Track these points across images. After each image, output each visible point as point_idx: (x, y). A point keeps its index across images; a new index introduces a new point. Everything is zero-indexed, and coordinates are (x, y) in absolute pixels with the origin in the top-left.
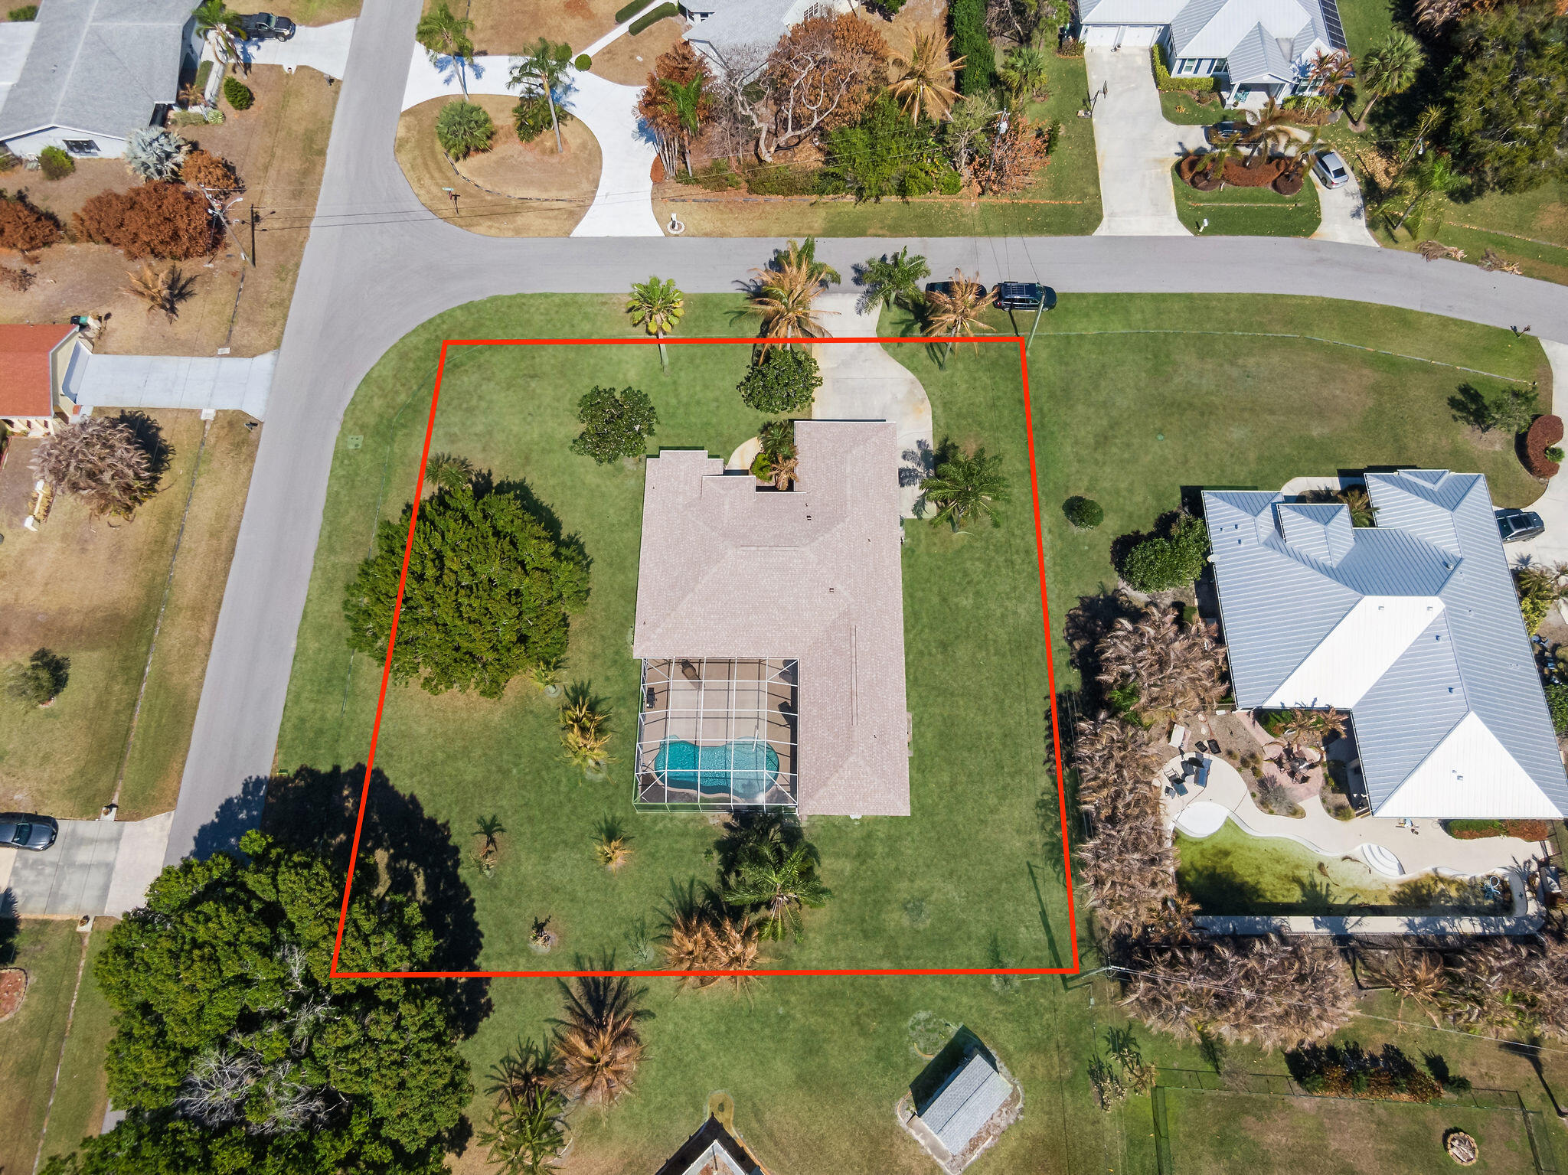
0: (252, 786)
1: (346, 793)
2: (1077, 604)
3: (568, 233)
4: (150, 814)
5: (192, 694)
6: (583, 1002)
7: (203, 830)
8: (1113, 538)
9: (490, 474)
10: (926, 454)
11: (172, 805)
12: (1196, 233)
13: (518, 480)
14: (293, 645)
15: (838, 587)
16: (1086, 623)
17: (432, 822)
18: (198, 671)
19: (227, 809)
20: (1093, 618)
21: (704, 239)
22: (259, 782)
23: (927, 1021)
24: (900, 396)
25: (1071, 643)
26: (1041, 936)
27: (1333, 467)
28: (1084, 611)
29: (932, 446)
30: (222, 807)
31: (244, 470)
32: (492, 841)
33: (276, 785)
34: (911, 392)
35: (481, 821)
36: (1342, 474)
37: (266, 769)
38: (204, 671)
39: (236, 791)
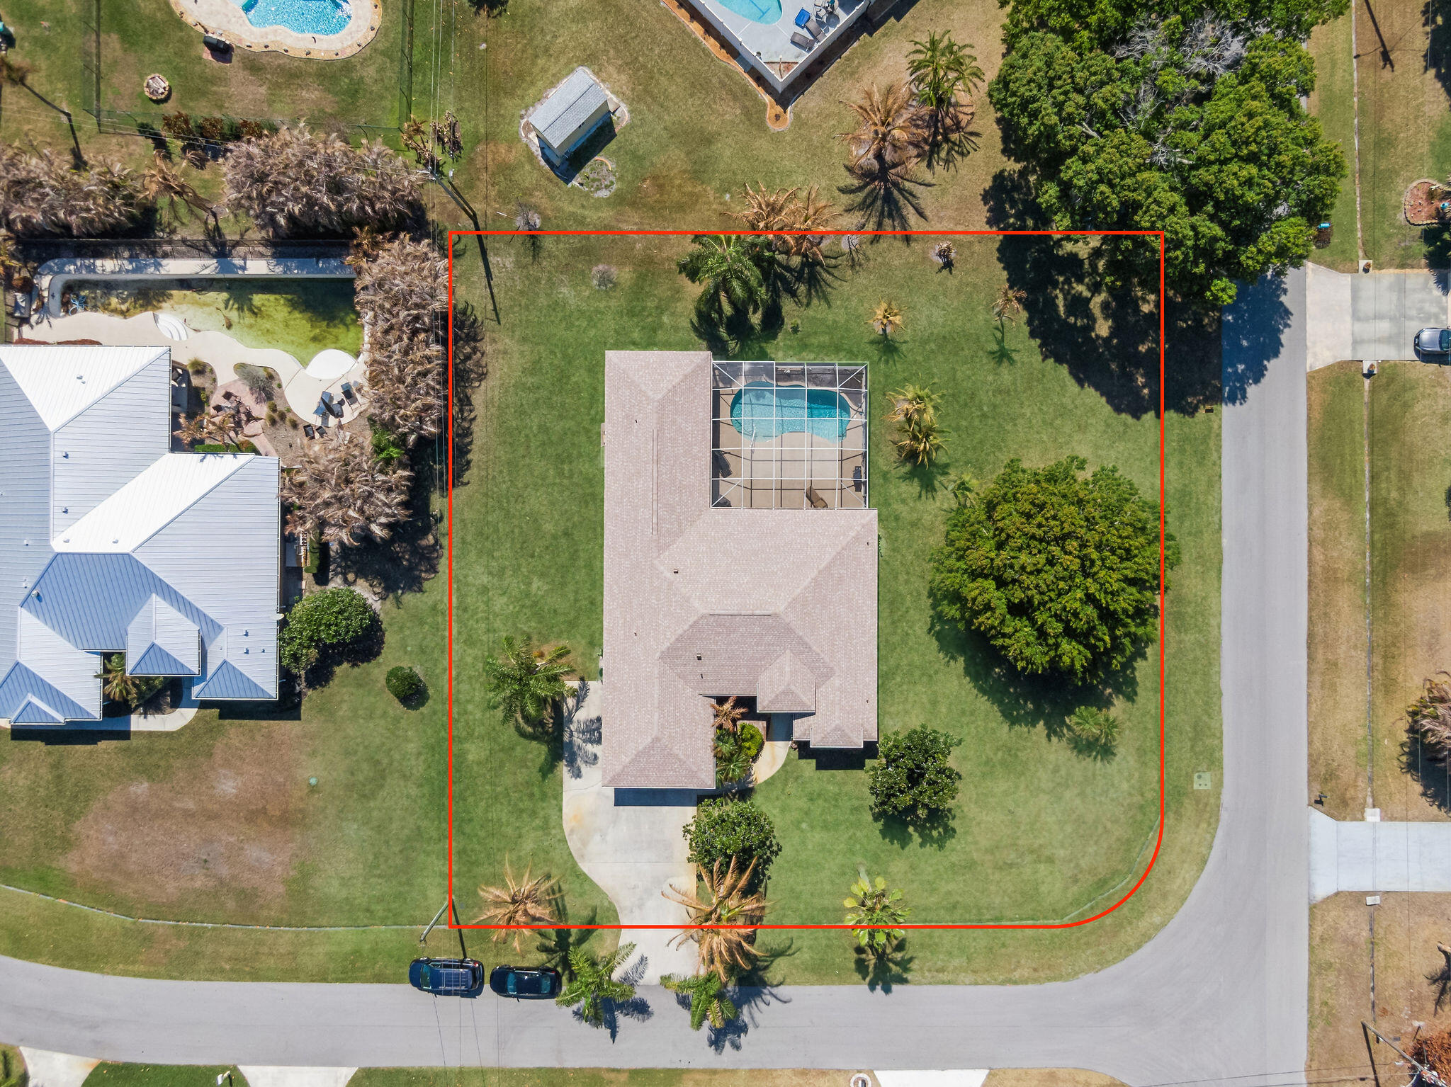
0: (1237, 396)
1: (1146, 391)
2: (426, 585)
3: (991, 1076)
4: (1329, 367)
5: (1317, 488)
6: (902, 201)
7: (1276, 354)
8: (380, 659)
9: (1049, 736)
10: (572, 762)
11: (1311, 377)
12: (235, 1069)
13: (1017, 727)
14: (1225, 541)
15: (670, 575)
16: (419, 564)
17: (1059, 360)
18: (1316, 512)
19: (1258, 374)
20: (411, 569)
21: (825, 1066)
22: (1232, 399)
23: (598, 189)
24: (597, 838)
25: (436, 541)
26: (492, 259)
27: (134, 742)
28: (420, 577)
29: (564, 770)
30: (1263, 375)
31: (1317, 744)
32: (1000, 342)
33: (1215, 397)
34: (585, 843)
35: (1012, 362)
36: (125, 735)
37: (1227, 412)
38: (1310, 513)
39: (1252, 390)
